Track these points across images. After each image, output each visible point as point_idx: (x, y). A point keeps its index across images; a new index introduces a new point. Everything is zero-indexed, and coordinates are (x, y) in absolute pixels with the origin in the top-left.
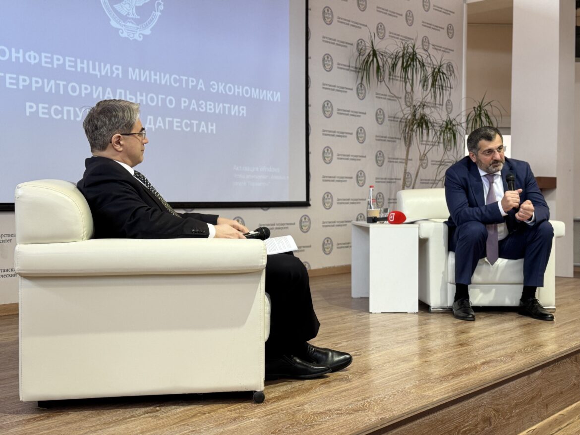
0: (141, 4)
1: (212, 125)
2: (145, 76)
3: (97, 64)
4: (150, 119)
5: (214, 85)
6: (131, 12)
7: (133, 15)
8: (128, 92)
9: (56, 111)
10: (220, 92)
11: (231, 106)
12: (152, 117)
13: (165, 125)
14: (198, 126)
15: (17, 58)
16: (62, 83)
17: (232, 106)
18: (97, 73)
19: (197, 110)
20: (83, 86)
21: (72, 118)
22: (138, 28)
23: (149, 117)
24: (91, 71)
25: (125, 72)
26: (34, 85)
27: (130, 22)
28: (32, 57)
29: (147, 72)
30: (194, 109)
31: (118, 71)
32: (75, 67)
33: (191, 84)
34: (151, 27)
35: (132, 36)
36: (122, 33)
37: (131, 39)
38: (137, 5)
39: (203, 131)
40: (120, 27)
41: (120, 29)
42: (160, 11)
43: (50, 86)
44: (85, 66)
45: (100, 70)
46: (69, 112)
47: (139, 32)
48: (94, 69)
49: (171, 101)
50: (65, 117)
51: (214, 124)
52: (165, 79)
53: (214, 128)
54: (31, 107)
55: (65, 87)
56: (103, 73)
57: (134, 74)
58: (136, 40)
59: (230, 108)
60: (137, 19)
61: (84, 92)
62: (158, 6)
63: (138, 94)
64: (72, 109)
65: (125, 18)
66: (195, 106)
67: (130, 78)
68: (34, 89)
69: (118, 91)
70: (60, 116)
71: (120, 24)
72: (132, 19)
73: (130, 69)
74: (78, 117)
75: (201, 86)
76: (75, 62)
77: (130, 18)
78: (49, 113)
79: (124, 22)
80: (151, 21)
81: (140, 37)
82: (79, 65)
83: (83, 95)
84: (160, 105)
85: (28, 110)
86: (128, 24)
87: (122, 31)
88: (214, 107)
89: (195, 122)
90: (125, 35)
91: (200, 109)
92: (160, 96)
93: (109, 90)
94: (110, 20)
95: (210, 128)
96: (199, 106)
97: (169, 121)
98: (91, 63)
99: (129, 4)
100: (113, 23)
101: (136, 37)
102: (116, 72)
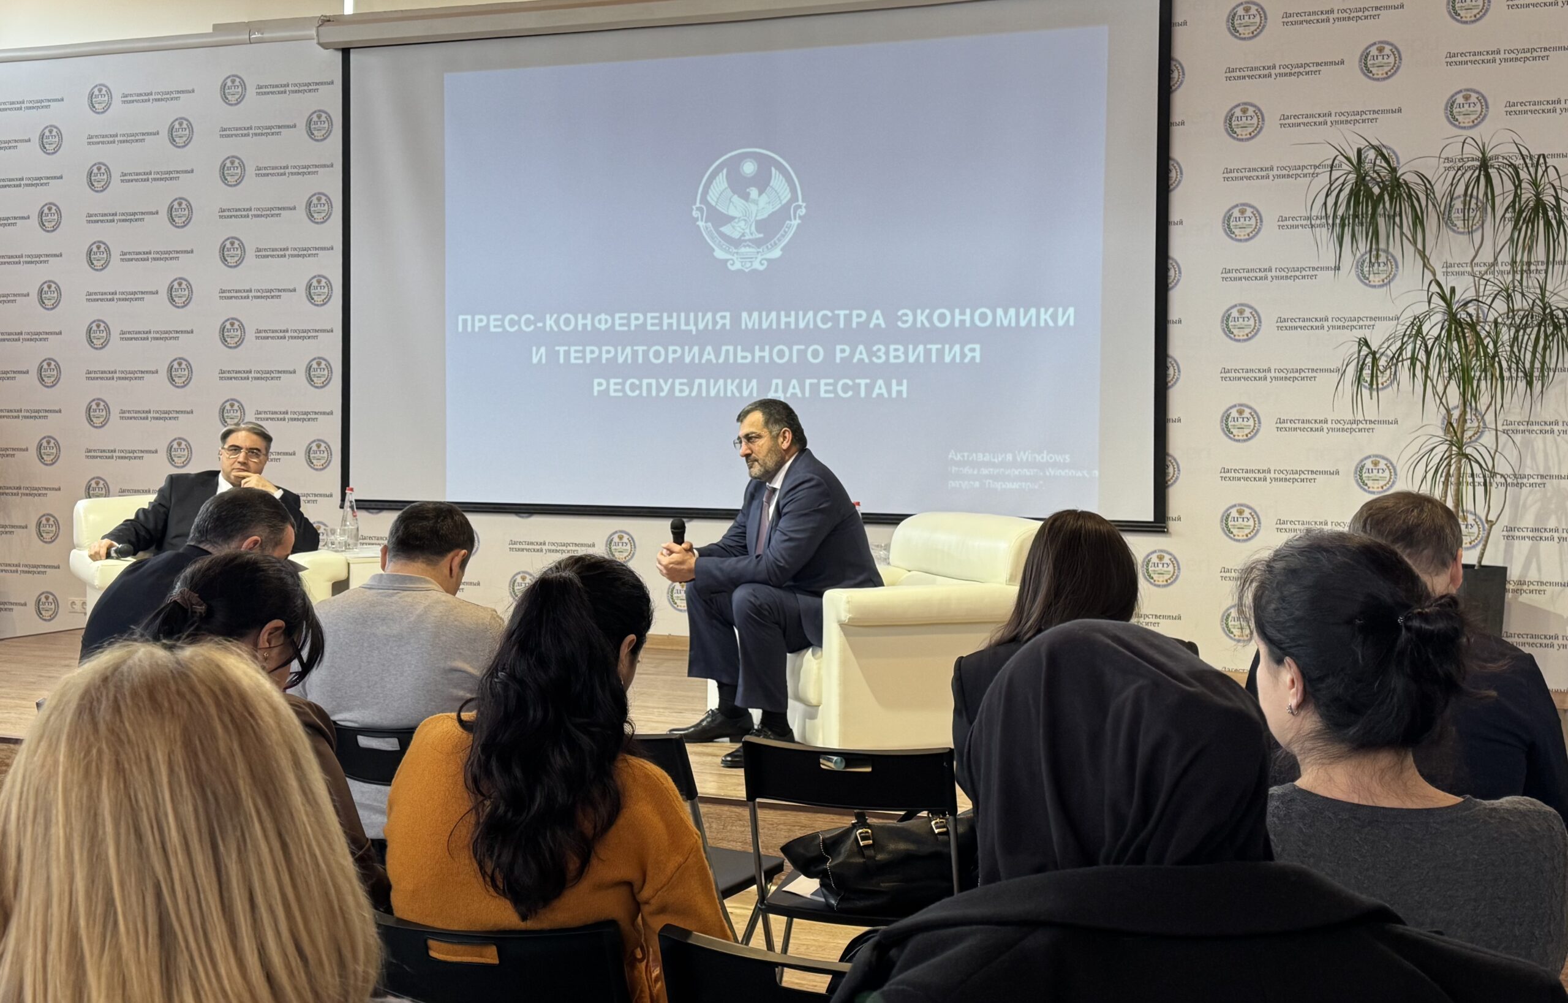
0: (765, 216)
1: (899, 384)
2: (770, 320)
3: (692, 315)
4: (777, 385)
5: (906, 315)
6: (747, 231)
7: (751, 234)
8: (739, 348)
9: (632, 386)
10: (919, 325)
11: (943, 348)
12: (780, 382)
13: (803, 390)
14: (870, 388)
15: (585, 326)
16: (640, 349)
17: (947, 347)
18: (692, 327)
19: (867, 360)
20: (671, 348)
21: (654, 393)
22: (758, 253)
23: (774, 381)
24: (683, 327)
25: (736, 320)
26: (605, 356)
27: (745, 246)
28: (603, 322)
29: (773, 315)
30: (861, 360)
31: (724, 320)
32: (661, 324)
33: (855, 320)
34: (782, 245)
35: (748, 265)
36: (732, 265)
37: (747, 270)
38: (759, 218)
39: (880, 395)
40: (728, 257)
41: (727, 260)
42: (800, 217)
43: (624, 355)
44: (674, 321)
45: (696, 324)
46: (649, 386)
47: (760, 257)
48: (687, 323)
49: (815, 354)
50: (644, 394)
51: (905, 382)
52: (806, 320)
53: (904, 388)
54: (600, 384)
55: (646, 354)
56: (701, 326)
57: (749, 321)
58: (755, 271)
59: (941, 353)
60: (759, 238)
61: (671, 356)
62: (795, 213)
63: (757, 348)
64: (654, 382)
65: (736, 243)
66: (865, 356)
67: (743, 327)
68: (604, 361)
69: (724, 348)
70: (637, 392)
71: (730, 253)
72: (749, 240)
73: (745, 315)
74: (662, 390)
75: (878, 319)
76: (661, 318)
77: (745, 241)
78: (623, 390)
79: (736, 248)
80: (783, 236)
81: (762, 264)
82: (666, 321)
83: (670, 361)
84: (795, 360)
85: (596, 389)
86: (743, 250)
87: (731, 262)
88: (906, 353)
89: (863, 382)
90: (737, 266)
91: (874, 359)
92: (795, 348)
93: (709, 348)
94: (713, 250)
95: (895, 388)
96: (871, 354)
97: (811, 384)
98: (683, 315)
99: (745, 220)
100: (719, 254)
101: (757, 265)
102: (721, 322)
